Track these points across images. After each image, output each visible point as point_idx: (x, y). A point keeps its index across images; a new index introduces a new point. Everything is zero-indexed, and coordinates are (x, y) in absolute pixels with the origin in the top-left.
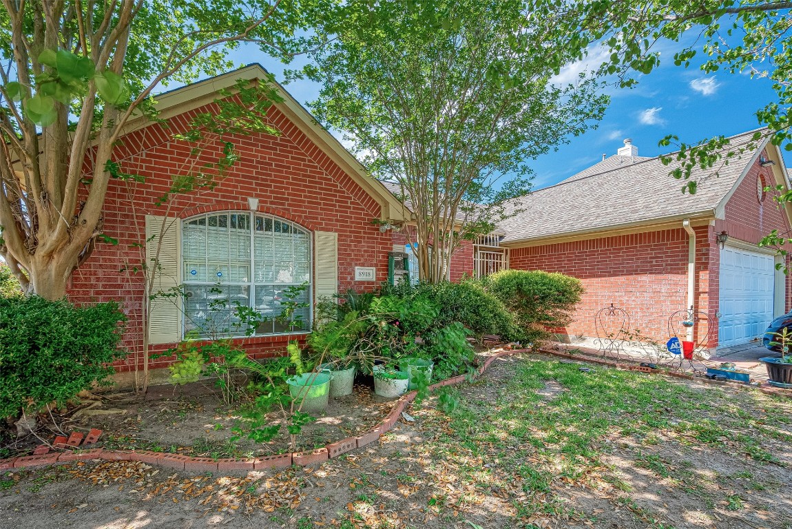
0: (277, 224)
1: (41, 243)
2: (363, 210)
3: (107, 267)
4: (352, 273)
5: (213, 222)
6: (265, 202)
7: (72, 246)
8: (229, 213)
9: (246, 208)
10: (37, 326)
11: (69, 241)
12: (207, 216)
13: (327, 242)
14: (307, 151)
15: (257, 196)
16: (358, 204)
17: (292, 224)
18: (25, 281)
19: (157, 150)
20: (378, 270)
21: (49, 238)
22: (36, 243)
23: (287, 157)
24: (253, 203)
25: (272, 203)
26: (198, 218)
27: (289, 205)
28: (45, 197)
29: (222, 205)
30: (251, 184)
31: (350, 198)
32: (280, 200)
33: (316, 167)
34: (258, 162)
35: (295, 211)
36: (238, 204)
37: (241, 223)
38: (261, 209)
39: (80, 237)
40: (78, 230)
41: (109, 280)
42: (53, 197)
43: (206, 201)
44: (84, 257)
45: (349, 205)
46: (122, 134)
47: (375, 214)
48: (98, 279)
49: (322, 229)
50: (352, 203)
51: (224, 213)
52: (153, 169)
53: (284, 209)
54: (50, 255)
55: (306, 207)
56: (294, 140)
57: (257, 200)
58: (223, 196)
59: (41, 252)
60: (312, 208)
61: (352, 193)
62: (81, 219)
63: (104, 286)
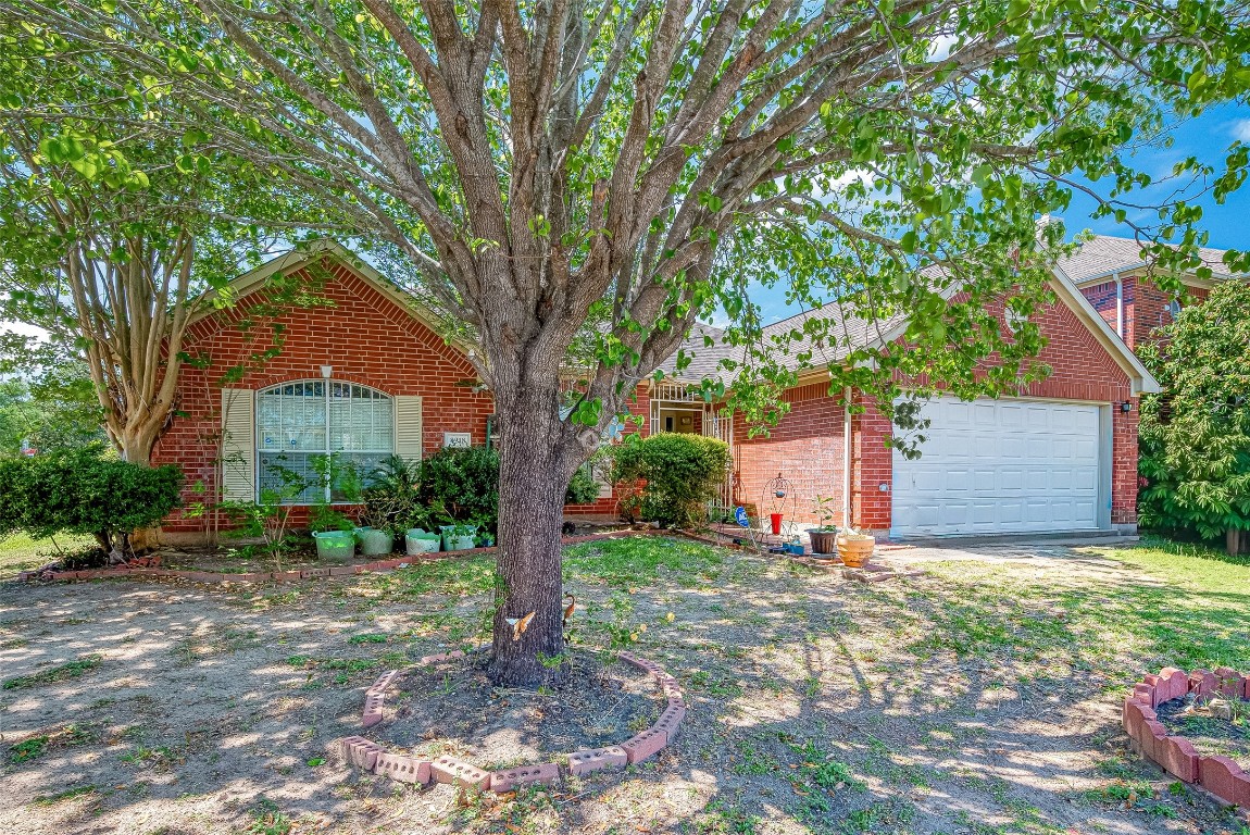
0: (356, 390)
1: (129, 419)
2: (455, 369)
3: (188, 436)
4: (440, 439)
5: (288, 390)
6: (340, 369)
7: (151, 422)
8: (304, 382)
9: (318, 375)
10: (113, 479)
11: (149, 417)
12: (281, 386)
13: (409, 407)
14: (385, 313)
15: (331, 363)
16: (448, 364)
17: (372, 390)
18: (120, 448)
19: (233, 328)
20: (474, 435)
21: (134, 415)
22: (126, 419)
23: (363, 321)
24: (327, 371)
25: (346, 369)
26: (273, 387)
27: (365, 370)
28: (131, 384)
29: (293, 375)
30: (325, 351)
31: (438, 358)
32: (355, 366)
33: (396, 328)
34: (331, 329)
35: (373, 376)
36: (311, 373)
37: (317, 390)
38: (335, 376)
39: (157, 413)
40: (156, 408)
41: (191, 448)
42: (137, 383)
43: (278, 372)
44: (165, 429)
45: (437, 365)
46: (191, 323)
47: (470, 374)
48: (181, 448)
49: (403, 393)
50: (440, 363)
51: (298, 382)
52: (229, 346)
53: (361, 375)
54: (136, 429)
55: (384, 371)
56: (371, 302)
57: (330, 368)
58: (295, 366)
59: (129, 426)
60: (391, 371)
61: (440, 352)
62: (158, 400)
63: (186, 453)
